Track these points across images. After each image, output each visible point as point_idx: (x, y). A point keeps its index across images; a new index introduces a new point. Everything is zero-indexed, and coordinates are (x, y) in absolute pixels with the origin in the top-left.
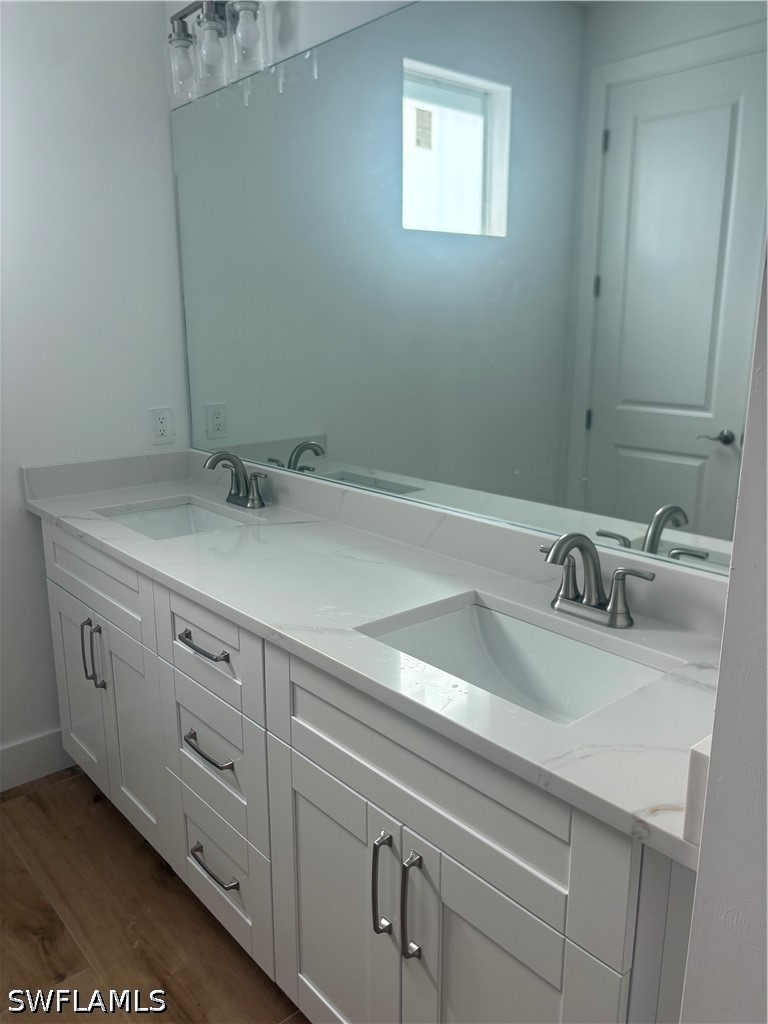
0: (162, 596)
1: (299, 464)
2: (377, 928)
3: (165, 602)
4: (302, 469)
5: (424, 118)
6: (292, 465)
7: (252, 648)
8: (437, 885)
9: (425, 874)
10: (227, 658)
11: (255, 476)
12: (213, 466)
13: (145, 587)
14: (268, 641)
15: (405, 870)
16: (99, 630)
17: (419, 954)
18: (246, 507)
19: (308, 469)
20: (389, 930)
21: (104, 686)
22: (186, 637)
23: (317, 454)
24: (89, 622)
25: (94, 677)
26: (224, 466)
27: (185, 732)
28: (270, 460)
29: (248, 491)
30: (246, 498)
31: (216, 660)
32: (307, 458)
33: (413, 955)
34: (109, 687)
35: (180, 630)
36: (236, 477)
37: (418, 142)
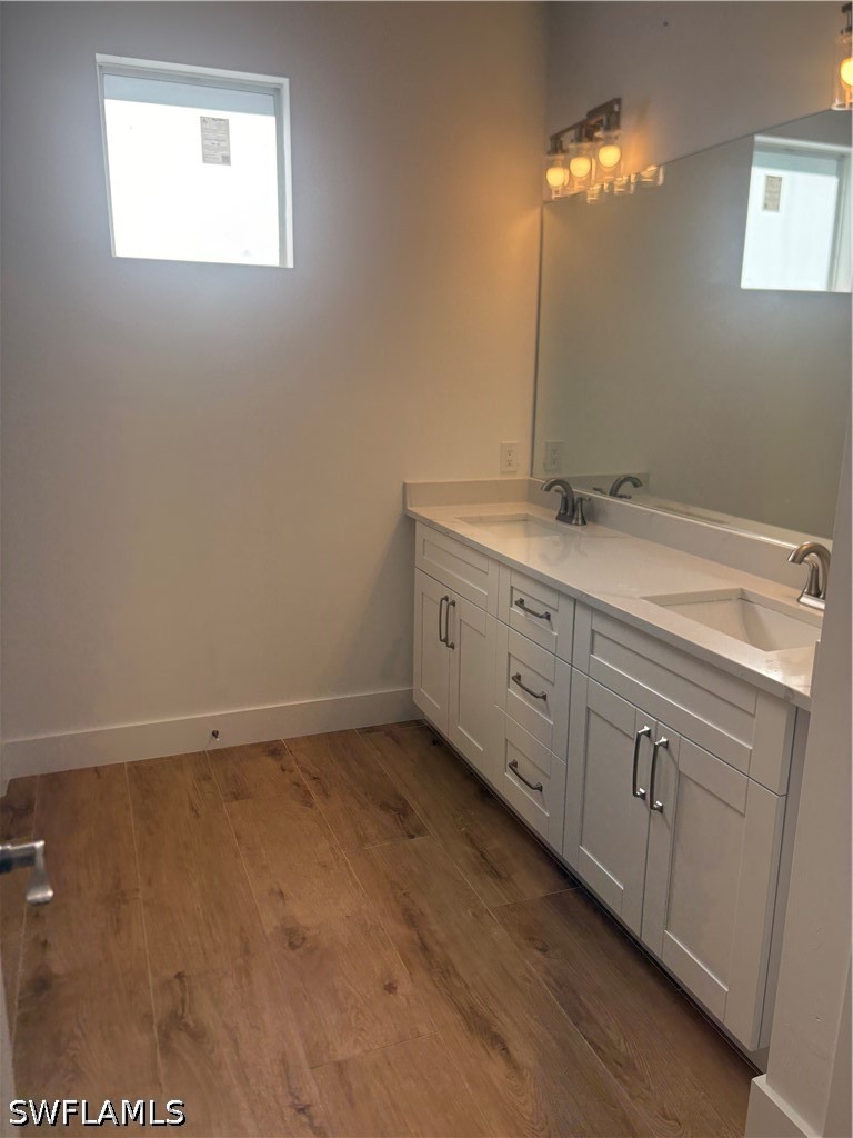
0: (506, 574)
1: (619, 493)
2: (635, 794)
3: (507, 579)
4: (621, 497)
5: (773, 185)
6: (614, 493)
7: (566, 607)
8: (676, 758)
9: (670, 753)
10: (548, 617)
11: (581, 500)
12: (548, 489)
13: (493, 569)
14: (579, 601)
15: (656, 747)
16: (454, 604)
17: (661, 810)
18: (571, 523)
19: (625, 497)
20: (643, 796)
21: (452, 647)
22: (521, 603)
23: (636, 486)
24: (446, 599)
25: (446, 641)
26: (557, 491)
27: (513, 674)
28: (595, 489)
29: (574, 511)
30: (572, 517)
31: (541, 617)
32: (626, 488)
33: (655, 809)
34: (457, 649)
35: (516, 598)
36: (565, 500)
37: (766, 207)
